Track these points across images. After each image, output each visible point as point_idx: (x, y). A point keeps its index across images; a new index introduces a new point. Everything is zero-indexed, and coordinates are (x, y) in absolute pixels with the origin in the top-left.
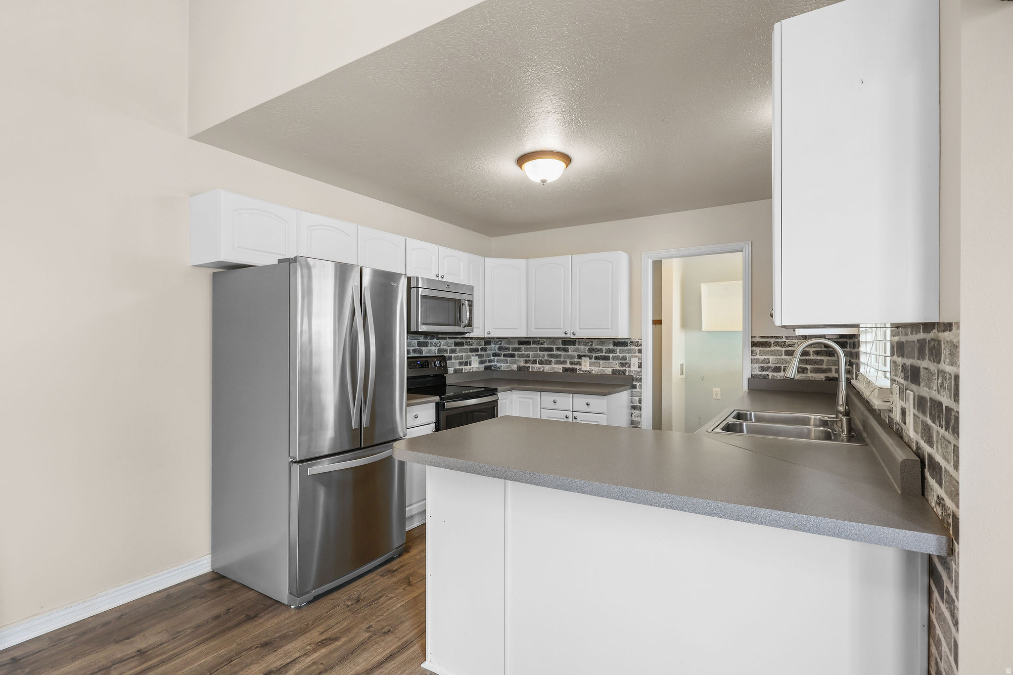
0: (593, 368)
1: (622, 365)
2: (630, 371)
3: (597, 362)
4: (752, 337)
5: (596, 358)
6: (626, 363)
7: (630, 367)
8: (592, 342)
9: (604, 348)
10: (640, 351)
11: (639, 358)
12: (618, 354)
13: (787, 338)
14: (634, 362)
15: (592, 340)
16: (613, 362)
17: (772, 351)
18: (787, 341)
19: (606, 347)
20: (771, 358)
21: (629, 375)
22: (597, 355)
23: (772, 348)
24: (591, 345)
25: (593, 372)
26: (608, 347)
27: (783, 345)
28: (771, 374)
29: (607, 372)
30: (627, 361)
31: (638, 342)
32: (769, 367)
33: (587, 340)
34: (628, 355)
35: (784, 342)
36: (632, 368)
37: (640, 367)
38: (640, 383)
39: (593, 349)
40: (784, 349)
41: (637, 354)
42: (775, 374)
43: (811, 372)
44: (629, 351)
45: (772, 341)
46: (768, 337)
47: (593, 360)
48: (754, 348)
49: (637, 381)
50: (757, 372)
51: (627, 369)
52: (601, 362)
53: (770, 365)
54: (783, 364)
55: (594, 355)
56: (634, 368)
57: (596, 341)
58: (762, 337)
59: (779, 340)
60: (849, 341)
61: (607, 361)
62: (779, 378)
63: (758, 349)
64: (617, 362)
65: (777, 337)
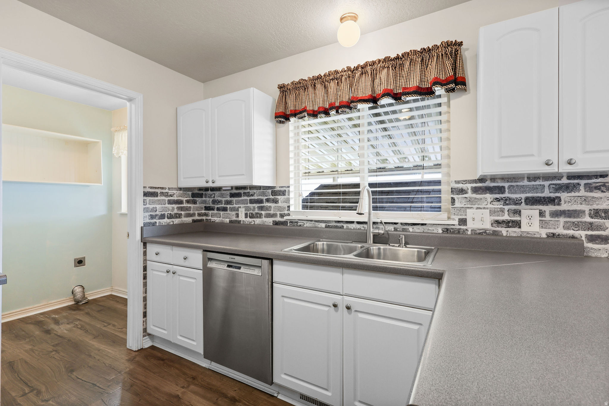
4: (144, 187)
13: (169, 189)
17: (159, 200)
18: (169, 191)
20: (158, 207)
23: (159, 198)
27: (166, 195)
28: (158, 221)
32: (156, 215)
35: (167, 193)
40: (167, 199)
42: (161, 221)
43: (184, 217)
45: (159, 191)
46: (156, 188)
48: (145, 198)
50: (148, 220)
53: (157, 213)
54: (166, 211)
58: (151, 188)
59: (164, 191)
60: (204, 193)
62: (164, 224)
63: (148, 199)
65: (162, 188)
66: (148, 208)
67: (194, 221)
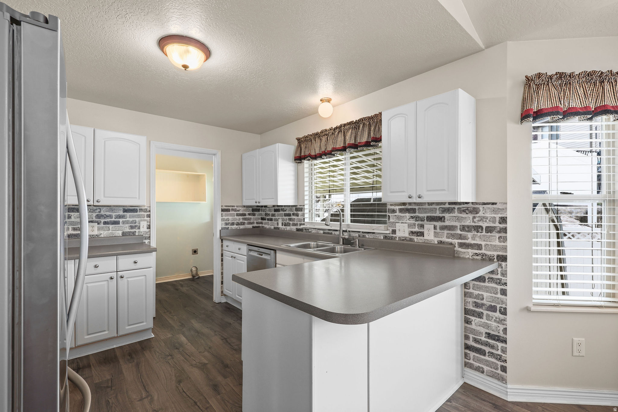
0: (102, 232)
1: (132, 227)
2: (139, 232)
3: (106, 227)
4: (222, 206)
5: (105, 223)
6: (136, 226)
7: (140, 229)
8: (100, 209)
9: (114, 214)
10: (149, 216)
11: (147, 221)
12: (128, 219)
13: (237, 206)
14: (143, 225)
15: (100, 207)
16: (123, 225)
17: (231, 214)
18: (237, 208)
19: (116, 214)
20: (230, 218)
21: (138, 235)
22: (106, 220)
23: (231, 212)
24: (100, 212)
25: (102, 236)
26: (118, 214)
27: (235, 210)
28: (230, 227)
29: (117, 235)
30: (137, 224)
31: (146, 209)
32: (229, 223)
33: (95, 208)
34: (137, 219)
35: (236, 209)
36: (142, 229)
37: (149, 227)
38: (149, 241)
39: (102, 216)
40: (236, 213)
41: (146, 218)
42: (232, 226)
43: (247, 224)
44: (139, 216)
45: (231, 208)
46: (229, 206)
47: (102, 225)
48: (222, 213)
49: (146, 239)
50: (224, 226)
51: (137, 231)
52: (111, 226)
54: (235, 221)
55: (103, 221)
56: (143, 228)
57: (105, 208)
58: (226, 206)
59: (234, 208)
60: (260, 209)
61: (117, 225)
62: (234, 228)
63: (224, 213)
64: (127, 225)
65: (233, 206)
66: (224, 218)
67: (253, 227)
